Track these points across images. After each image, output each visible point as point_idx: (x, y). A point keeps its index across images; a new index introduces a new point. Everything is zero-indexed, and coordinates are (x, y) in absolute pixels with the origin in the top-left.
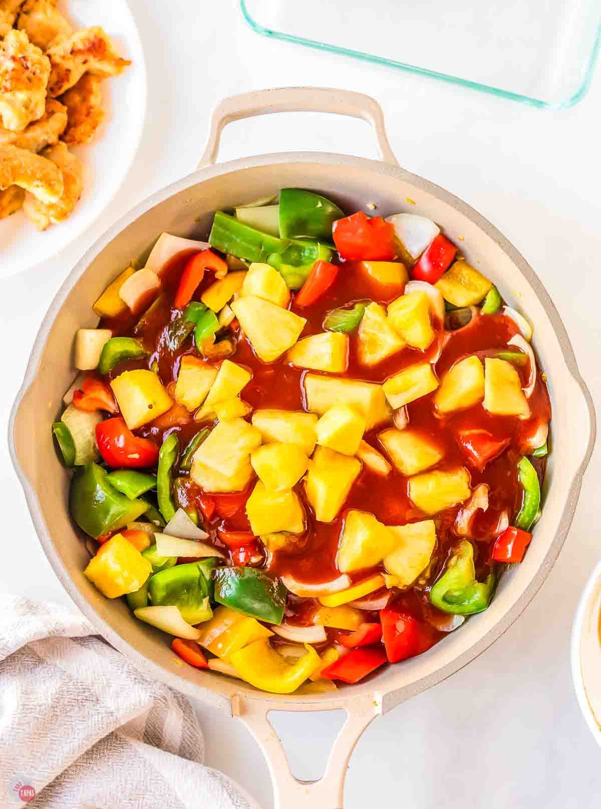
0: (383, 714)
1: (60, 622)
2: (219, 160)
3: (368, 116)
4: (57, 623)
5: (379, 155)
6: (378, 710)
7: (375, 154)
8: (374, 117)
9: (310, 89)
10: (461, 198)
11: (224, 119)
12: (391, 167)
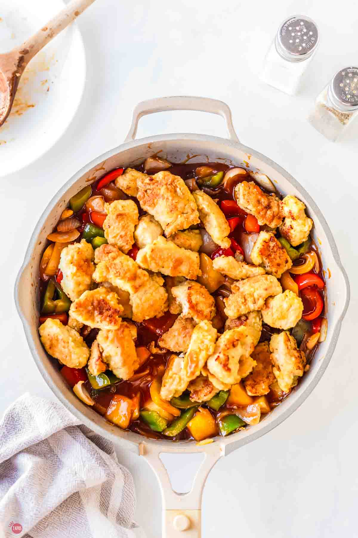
0: (225, 455)
1: (70, 419)
2: (137, 137)
3: (221, 112)
4: (69, 420)
5: (228, 136)
6: (223, 453)
7: (226, 135)
8: (225, 112)
9: (190, 97)
10: (275, 161)
11: (140, 114)
12: (235, 142)
